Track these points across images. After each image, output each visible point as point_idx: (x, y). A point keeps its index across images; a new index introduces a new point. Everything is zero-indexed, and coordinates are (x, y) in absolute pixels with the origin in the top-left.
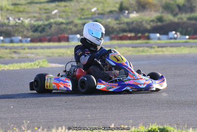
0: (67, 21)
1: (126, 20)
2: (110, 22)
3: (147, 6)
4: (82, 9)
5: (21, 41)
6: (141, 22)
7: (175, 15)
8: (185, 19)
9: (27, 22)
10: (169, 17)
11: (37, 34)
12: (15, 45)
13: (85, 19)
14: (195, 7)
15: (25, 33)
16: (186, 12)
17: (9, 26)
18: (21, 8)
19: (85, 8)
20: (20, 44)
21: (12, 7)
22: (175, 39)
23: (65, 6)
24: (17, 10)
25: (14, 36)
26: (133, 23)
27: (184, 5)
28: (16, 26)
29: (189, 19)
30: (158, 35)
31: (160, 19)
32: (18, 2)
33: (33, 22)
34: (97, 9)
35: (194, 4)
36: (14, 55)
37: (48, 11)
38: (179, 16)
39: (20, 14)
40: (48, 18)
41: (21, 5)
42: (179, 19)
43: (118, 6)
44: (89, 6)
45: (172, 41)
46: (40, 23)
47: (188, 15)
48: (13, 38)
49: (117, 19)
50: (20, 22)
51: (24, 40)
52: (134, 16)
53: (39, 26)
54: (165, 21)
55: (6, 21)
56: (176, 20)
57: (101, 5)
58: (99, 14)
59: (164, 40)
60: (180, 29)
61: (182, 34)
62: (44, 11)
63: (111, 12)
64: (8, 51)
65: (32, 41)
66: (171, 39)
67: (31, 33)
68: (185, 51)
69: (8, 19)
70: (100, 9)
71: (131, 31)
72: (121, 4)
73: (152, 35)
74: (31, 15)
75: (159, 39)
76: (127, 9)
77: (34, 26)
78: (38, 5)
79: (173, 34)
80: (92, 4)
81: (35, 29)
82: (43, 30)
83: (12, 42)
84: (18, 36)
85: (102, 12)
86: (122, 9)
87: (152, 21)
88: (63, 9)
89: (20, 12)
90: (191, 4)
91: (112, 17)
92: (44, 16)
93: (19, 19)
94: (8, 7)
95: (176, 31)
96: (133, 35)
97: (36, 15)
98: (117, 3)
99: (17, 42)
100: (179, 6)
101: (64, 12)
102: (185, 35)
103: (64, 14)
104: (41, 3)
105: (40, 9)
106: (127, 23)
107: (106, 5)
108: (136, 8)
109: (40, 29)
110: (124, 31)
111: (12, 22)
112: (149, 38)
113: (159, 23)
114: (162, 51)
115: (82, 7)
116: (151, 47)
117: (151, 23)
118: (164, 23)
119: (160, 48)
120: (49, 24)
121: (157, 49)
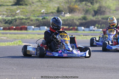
0: (26, 18)
1: (63, 18)
4: (34, 11)
6: (73, 20)
8: (100, 19)
10: (90, 17)
11: (7, 25)
14: (104, 11)
22: (94, 31)
23: (23, 8)
26: (67, 20)
30: (83, 28)
31: (84, 18)
37: (12, 11)
42: (96, 18)
43: (56, 9)
45: (92, 32)
47: (102, 16)
53: (9, 20)
56: (94, 19)
57: (46, 8)
59: (87, 31)
60: (97, 25)
61: (98, 28)
62: (9, 11)
63: (52, 13)
65: (4, 29)
66: (91, 30)
67: (3, 24)
71: (66, 25)
72: (58, 8)
73: (79, 28)
75: (84, 30)
77: (5, 20)
78: (6, 7)
79: (92, 27)
81: (6, 22)
82: (11, 22)
87: (80, 19)
88: (21, 10)
95: (94, 26)
96: (67, 27)
98: (55, 7)
102: (100, 28)
105: (7, 9)
107: (49, 9)
109: (9, 22)
112: (77, 30)
113: (84, 21)
114: (87, 38)
115: (33, 9)
116: (79, 35)
117: (79, 21)
118: (87, 20)
119: (85, 36)
120: (15, 19)
121: (83, 36)
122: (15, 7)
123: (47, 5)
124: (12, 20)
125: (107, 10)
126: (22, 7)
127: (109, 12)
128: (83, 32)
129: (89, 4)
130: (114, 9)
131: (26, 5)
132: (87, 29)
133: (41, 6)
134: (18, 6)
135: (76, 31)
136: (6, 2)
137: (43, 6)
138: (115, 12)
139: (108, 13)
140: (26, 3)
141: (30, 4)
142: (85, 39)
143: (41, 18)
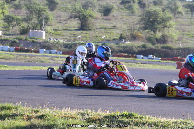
1: (123, 45)
2: (112, 46)
3: (137, 38)
4: (97, 36)
5: (56, 53)
6: (132, 47)
7: (153, 45)
8: (159, 48)
9: (61, 41)
10: (150, 46)
11: (67, 50)
12: (53, 55)
13: (98, 42)
14: (167, 40)
15: (59, 48)
16: (161, 43)
17: (50, 43)
18: (59, 33)
19: (99, 35)
20: (55, 55)
21: (53, 32)
22: (152, 59)
23: (86, 34)
24: (56, 33)
25: (52, 49)
26: (127, 47)
27: (160, 39)
28: (54, 43)
29: (162, 48)
30: (142, 56)
31: (144, 46)
32: (57, 29)
33: (64, 41)
34: (106, 37)
35: (166, 39)
36: (51, 61)
37: (75, 36)
38: (156, 45)
39: (58, 36)
40: (75, 40)
41: (59, 30)
42: (156, 47)
43: (119, 36)
44: (101, 34)
45: (150, 60)
46: (69, 43)
47: (162, 45)
48: (52, 51)
49: (117, 44)
50: (57, 41)
51: (58, 52)
52: (128, 43)
53: (68, 45)
54: (147, 47)
55: (48, 40)
56: (154, 47)
58: (106, 40)
59: (145, 59)
60: (156, 54)
61: (156, 56)
62: (73, 36)
63: (115, 39)
64: (48, 58)
65: (63, 53)
66: (150, 59)
67: (63, 49)
68: (158, 67)
69: (50, 38)
70: (108, 37)
71: (125, 52)
72: (121, 35)
73: (138, 56)
74: (64, 37)
75: (142, 58)
76: (125, 39)
77: (66, 44)
78: (70, 32)
79: (151, 56)
80: (103, 34)
81: (66, 46)
82: (71, 47)
83: (51, 53)
84: (55, 49)
85: (109, 39)
86: (121, 38)
87: (139, 47)
88: (85, 35)
89: (58, 35)
90: (164, 39)
91: (114, 43)
92: (72, 38)
93: (57, 39)
94: (51, 31)
95: (153, 55)
96: (126, 54)
97: (68, 37)
98: (119, 34)
99: (54, 54)
100: (156, 39)
101: (85, 37)
102: (159, 57)
103: (85, 38)
104: (71, 30)
105: (71, 34)
106: (123, 47)
107: (112, 35)
108: (130, 38)
110: (121, 52)
111: (52, 41)
112: (136, 57)
113: (143, 49)
114: (144, 66)
115: (96, 35)
116: (137, 63)
117: (138, 48)
118: (146, 49)
119: (142, 64)
120: (74, 44)
121: (140, 64)
122: (79, 32)
123: (110, 31)
124: (73, 44)
125: (169, 39)
126: (85, 32)
127: (172, 41)
128: (142, 60)
129: (152, 33)
130: (177, 39)
131: (90, 30)
132: (146, 57)
133: (105, 32)
134: (82, 31)
135: (134, 59)
136: (70, 27)
137: (106, 32)
138: (177, 41)
139: (170, 42)
140: (90, 28)
141: (94, 30)
142: (142, 67)
143: (101, 44)
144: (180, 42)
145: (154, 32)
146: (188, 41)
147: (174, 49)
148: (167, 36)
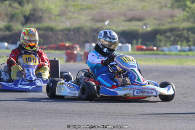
10: (18, 27)
30: (6, 44)
31: (8, 28)
75: (7, 48)
113: (7, 33)
118: (13, 32)
125: (46, 15)
127: (50, 18)
129: (16, 5)
130: (57, 13)
132: (13, 46)
138: (58, 18)
139: (47, 20)
144: (63, 19)
145: (20, 3)
146: (75, 15)
147: (59, 31)
148: (41, 10)
